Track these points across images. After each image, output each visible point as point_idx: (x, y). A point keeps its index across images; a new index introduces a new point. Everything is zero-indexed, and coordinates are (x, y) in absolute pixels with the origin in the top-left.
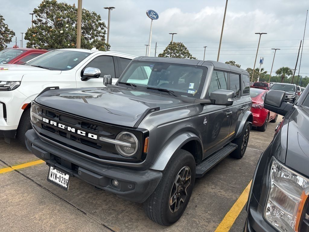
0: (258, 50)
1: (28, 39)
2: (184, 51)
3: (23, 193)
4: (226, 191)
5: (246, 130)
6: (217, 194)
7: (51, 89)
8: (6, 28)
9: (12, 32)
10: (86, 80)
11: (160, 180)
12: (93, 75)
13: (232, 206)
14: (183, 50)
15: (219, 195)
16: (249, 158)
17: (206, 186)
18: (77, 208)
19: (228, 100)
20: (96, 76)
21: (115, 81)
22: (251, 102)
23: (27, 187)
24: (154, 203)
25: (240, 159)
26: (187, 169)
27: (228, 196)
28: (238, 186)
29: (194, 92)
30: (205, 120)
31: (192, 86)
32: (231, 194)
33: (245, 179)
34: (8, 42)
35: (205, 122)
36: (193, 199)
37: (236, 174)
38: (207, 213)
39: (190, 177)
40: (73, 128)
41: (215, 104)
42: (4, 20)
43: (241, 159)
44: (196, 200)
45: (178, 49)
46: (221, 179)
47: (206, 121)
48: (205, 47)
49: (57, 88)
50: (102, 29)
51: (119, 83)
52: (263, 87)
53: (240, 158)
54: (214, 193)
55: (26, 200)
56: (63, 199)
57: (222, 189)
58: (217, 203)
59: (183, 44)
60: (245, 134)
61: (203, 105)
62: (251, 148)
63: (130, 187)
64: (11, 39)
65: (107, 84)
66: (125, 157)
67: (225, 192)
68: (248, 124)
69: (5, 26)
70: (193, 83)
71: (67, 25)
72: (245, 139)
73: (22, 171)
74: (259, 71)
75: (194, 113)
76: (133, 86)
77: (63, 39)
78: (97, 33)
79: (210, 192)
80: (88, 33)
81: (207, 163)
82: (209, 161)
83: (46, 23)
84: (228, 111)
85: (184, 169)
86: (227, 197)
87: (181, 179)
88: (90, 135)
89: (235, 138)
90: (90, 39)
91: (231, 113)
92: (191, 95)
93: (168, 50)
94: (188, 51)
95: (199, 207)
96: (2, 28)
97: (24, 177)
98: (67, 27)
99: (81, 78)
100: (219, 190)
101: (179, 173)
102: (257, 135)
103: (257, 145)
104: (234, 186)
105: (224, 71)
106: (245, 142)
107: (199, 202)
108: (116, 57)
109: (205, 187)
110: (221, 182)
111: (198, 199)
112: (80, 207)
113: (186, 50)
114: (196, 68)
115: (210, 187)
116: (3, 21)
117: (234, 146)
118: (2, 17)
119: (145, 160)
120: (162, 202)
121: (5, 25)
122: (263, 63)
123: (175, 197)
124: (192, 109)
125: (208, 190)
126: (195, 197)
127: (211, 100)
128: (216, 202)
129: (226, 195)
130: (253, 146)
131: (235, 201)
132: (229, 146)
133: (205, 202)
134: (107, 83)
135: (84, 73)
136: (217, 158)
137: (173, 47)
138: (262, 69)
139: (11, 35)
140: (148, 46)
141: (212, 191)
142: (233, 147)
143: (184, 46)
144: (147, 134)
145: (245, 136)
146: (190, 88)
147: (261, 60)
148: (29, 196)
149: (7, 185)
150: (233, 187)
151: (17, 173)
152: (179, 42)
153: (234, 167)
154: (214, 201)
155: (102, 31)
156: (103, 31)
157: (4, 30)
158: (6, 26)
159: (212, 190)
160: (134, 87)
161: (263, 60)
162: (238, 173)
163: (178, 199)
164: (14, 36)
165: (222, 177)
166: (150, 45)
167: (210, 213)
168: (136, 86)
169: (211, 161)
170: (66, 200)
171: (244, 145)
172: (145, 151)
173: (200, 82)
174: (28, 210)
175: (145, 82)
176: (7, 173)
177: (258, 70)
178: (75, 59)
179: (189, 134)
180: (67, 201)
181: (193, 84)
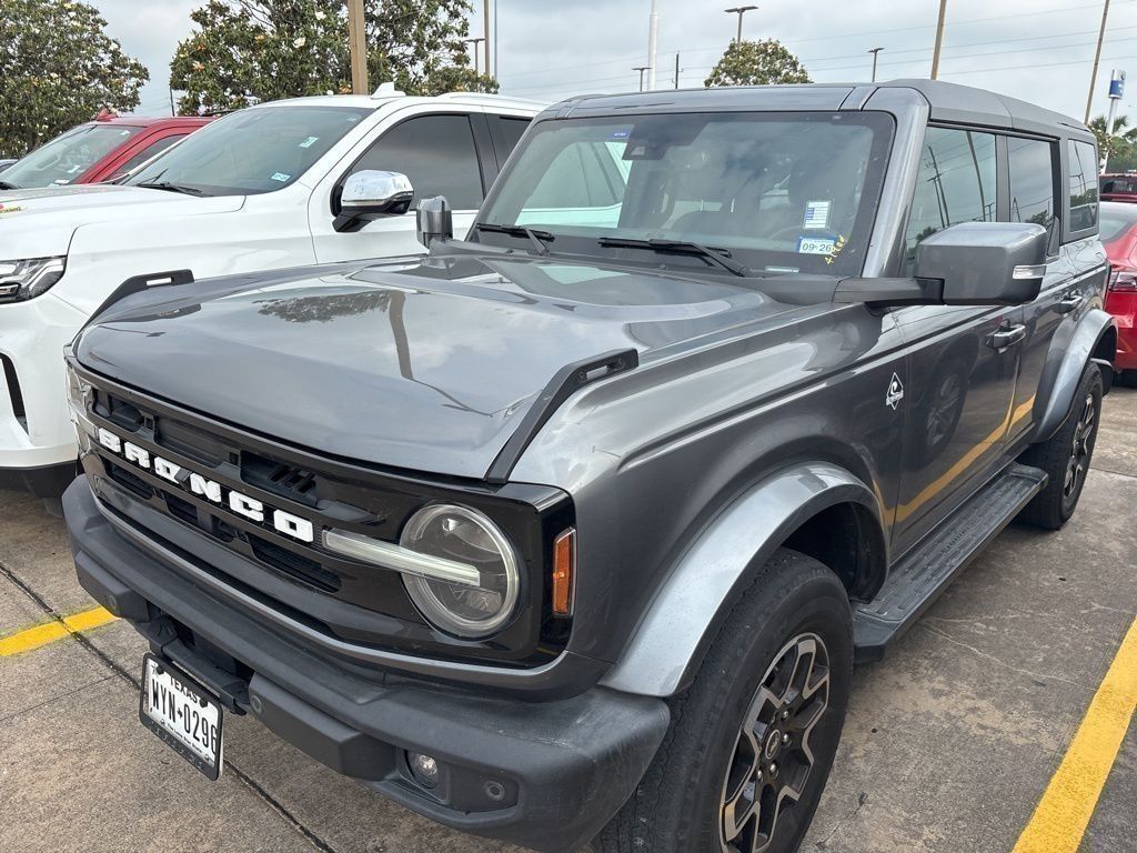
0: (1101, 40)
1: (184, 86)
2: (788, 73)
3: (82, 751)
4: (1006, 702)
5: (1086, 398)
6: (960, 724)
7: (149, 283)
8: (115, 54)
9: (136, 66)
10: (353, 226)
11: (655, 747)
12: (382, 203)
13: (1039, 794)
14: (784, 72)
15: (975, 731)
16: (1099, 522)
17: (906, 678)
18: (302, 828)
19: (1016, 276)
20: (396, 206)
21: (463, 221)
22: (1104, 268)
23: (107, 716)
24: (640, 842)
25: (1058, 529)
26: (808, 646)
27: (1018, 733)
28: (1063, 678)
29: (831, 242)
30: (895, 384)
31: (819, 214)
32: (1029, 724)
33: (1093, 634)
34: (128, 107)
35: (894, 396)
36: (845, 757)
37: (1047, 610)
38: (918, 836)
39: (827, 678)
40: (210, 483)
41: (942, 302)
42: (105, 24)
43: (1064, 530)
44: (860, 764)
45: (761, 68)
46: (973, 640)
47: (898, 390)
48: (876, 51)
49: (182, 277)
50: (454, 15)
51: (481, 230)
52: (1130, 193)
53: (1057, 527)
54: (949, 717)
55: (87, 786)
56: (247, 779)
57: (982, 696)
58: (967, 777)
59: (781, 46)
60: (1082, 419)
61: (877, 308)
62: (1103, 474)
63: (496, 791)
64: (136, 92)
65: (430, 239)
66: (456, 637)
67: (998, 714)
68: (1096, 373)
69: (111, 48)
70: (823, 199)
71: (320, 15)
72: (1081, 441)
73: (101, 636)
74: (1104, 129)
75: (834, 355)
76: (538, 237)
77: (309, 71)
78: (434, 32)
79: (929, 716)
80: (400, 38)
81: (908, 578)
82: (917, 570)
83: (245, 16)
84: (1004, 324)
85: (794, 650)
86: (1013, 738)
87: (777, 704)
88: (281, 520)
89: (1034, 440)
90: (413, 63)
91: (1017, 336)
92: (813, 263)
93: (722, 77)
94: (803, 71)
95: (876, 804)
96: (103, 56)
97: (103, 667)
98: (320, 23)
99: (334, 218)
100: (969, 703)
101: (763, 681)
102: (1124, 406)
103: (1128, 458)
104: (1044, 677)
105: (969, 127)
106: (1081, 452)
107: (875, 776)
108: (485, 114)
109: (901, 688)
110: (974, 655)
111: (867, 754)
112: (317, 822)
113: (795, 70)
114: (836, 123)
115: (926, 684)
116: (101, 28)
117: (1031, 481)
118: (95, 12)
119: (565, 653)
120: (680, 843)
121: (109, 42)
122: (1121, 95)
123: (750, 795)
124: (826, 335)
125: (915, 704)
126: (858, 747)
127: (922, 281)
128: (962, 771)
129: (1007, 727)
130: (1112, 461)
131: (1055, 761)
132: (1006, 480)
133: (907, 773)
134: (431, 235)
135: (343, 198)
136: (955, 548)
137: (743, 64)
138: (1120, 123)
139: (134, 79)
140: (645, 71)
141: (937, 707)
142: (1024, 485)
143: (784, 55)
144: (564, 513)
145: (1079, 425)
146: (809, 225)
147: (1113, 82)
148: (105, 768)
149: (25, 712)
150: (1037, 684)
151: (80, 648)
152: (765, 40)
153: (1033, 574)
154: (948, 765)
155: (453, 24)
156: (456, 23)
157: (108, 61)
158: (113, 47)
159: (934, 702)
160: (540, 247)
161: (1122, 83)
162: (1057, 606)
163: (767, 795)
164: (145, 81)
165: (979, 628)
166: (654, 66)
167: (932, 837)
168: (551, 239)
169: (924, 570)
170: (259, 782)
171: (1073, 468)
172: (559, 603)
173: (858, 196)
174: (86, 839)
175: (607, 218)
176: (40, 651)
177: (1099, 125)
178: (305, 139)
179: (809, 473)
180: (265, 787)
181: (826, 204)
